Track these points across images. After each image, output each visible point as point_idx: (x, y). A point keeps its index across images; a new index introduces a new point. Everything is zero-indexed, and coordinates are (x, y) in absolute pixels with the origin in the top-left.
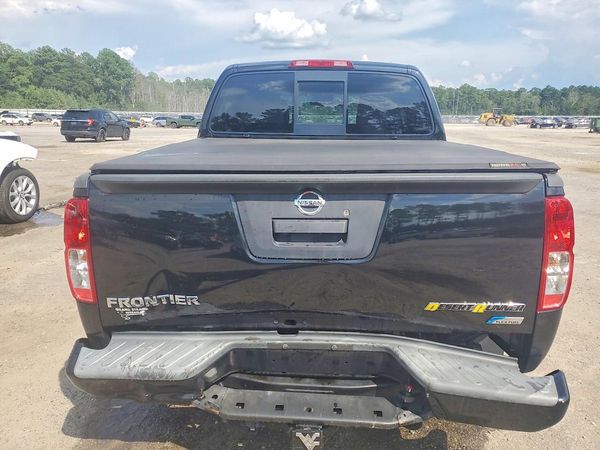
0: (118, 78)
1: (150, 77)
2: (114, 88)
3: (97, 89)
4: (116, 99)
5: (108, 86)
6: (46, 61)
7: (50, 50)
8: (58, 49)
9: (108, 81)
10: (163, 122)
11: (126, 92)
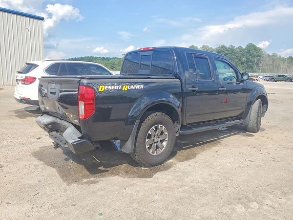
0: (254, 57)
1: (273, 56)
2: (251, 62)
3: (242, 63)
4: (251, 67)
5: (248, 61)
6: (221, 51)
7: (224, 46)
8: (227, 46)
9: (248, 59)
10: (268, 78)
11: (257, 64)
